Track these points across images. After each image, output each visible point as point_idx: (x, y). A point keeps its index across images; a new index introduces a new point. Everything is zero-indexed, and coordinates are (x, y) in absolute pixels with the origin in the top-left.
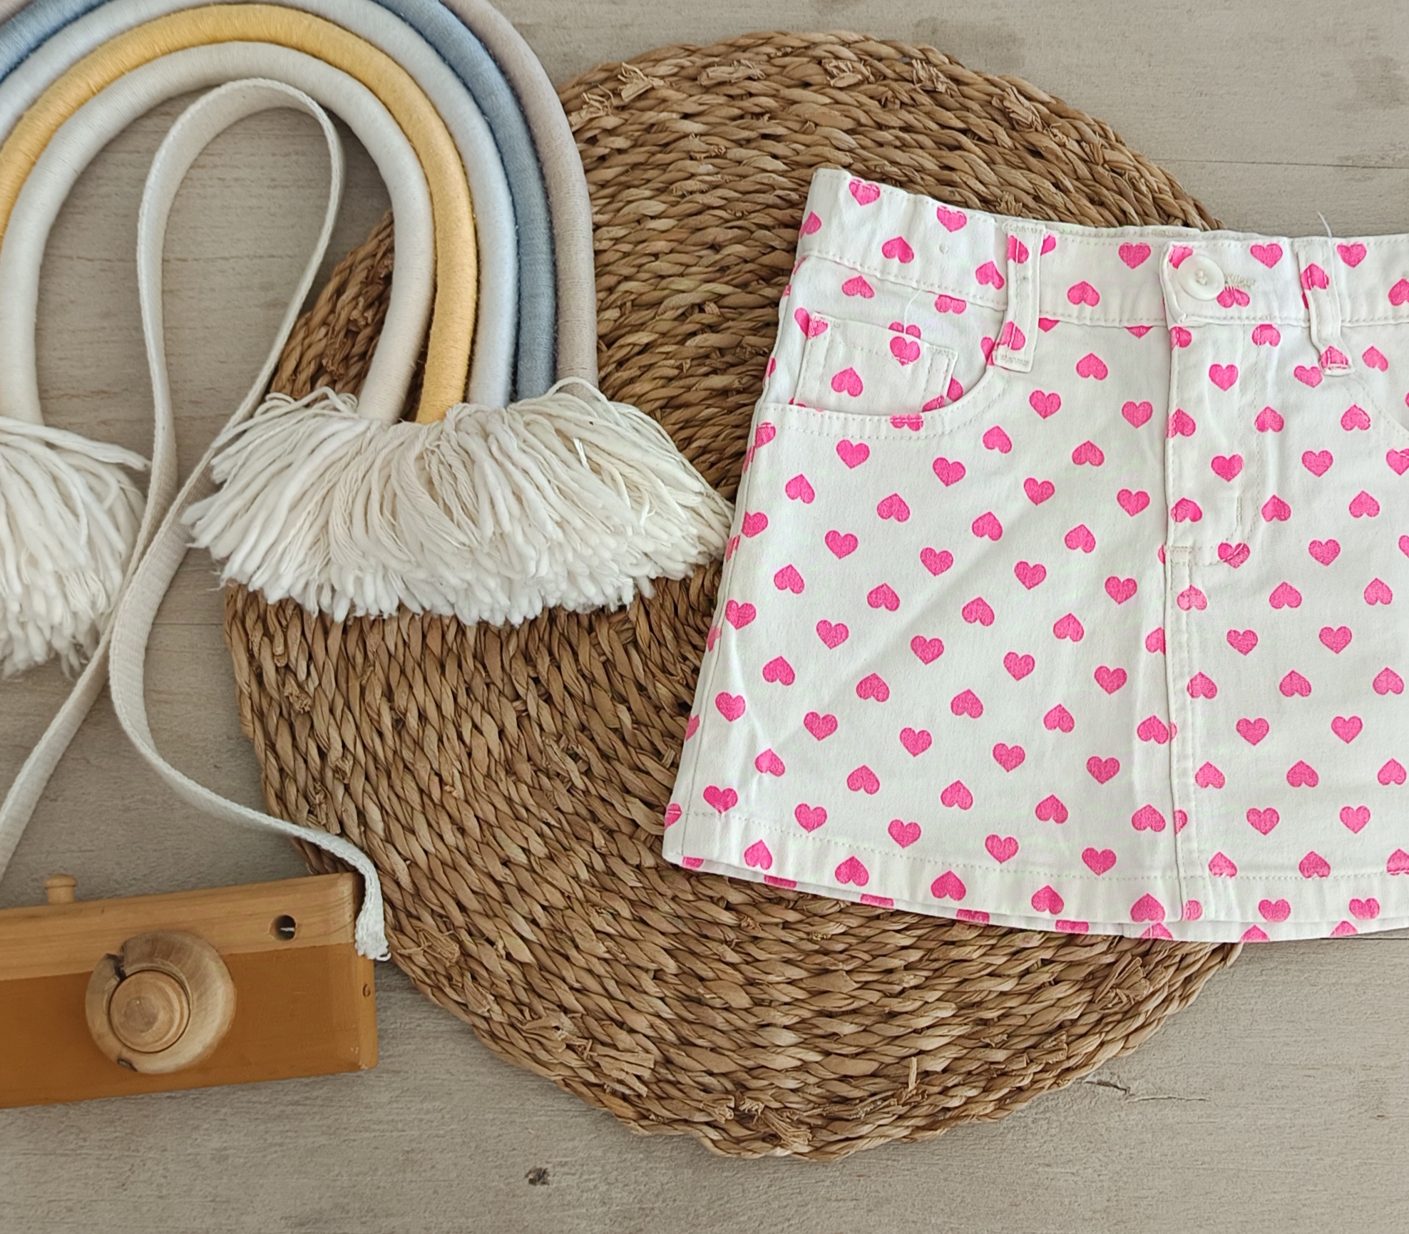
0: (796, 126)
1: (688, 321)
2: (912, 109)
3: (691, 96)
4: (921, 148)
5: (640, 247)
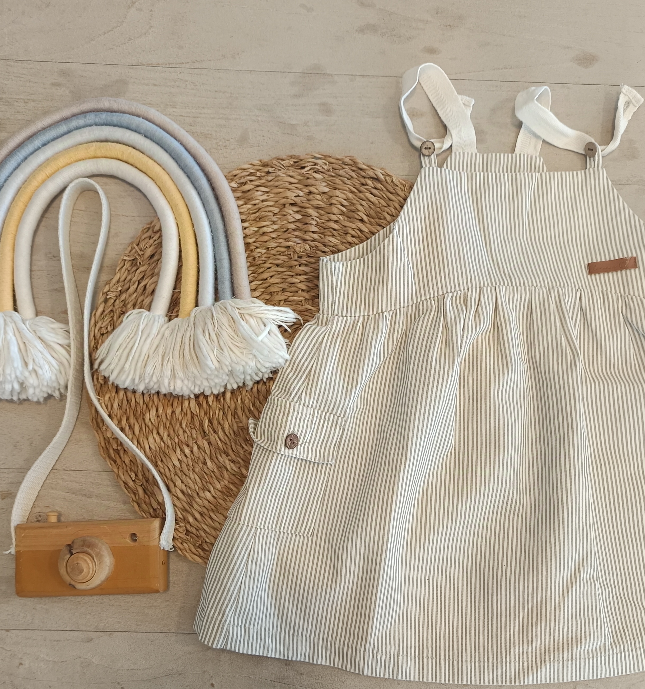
1: (201, 403)
2: (127, 302)
3: (109, 388)
4: (143, 301)
5: (169, 418)
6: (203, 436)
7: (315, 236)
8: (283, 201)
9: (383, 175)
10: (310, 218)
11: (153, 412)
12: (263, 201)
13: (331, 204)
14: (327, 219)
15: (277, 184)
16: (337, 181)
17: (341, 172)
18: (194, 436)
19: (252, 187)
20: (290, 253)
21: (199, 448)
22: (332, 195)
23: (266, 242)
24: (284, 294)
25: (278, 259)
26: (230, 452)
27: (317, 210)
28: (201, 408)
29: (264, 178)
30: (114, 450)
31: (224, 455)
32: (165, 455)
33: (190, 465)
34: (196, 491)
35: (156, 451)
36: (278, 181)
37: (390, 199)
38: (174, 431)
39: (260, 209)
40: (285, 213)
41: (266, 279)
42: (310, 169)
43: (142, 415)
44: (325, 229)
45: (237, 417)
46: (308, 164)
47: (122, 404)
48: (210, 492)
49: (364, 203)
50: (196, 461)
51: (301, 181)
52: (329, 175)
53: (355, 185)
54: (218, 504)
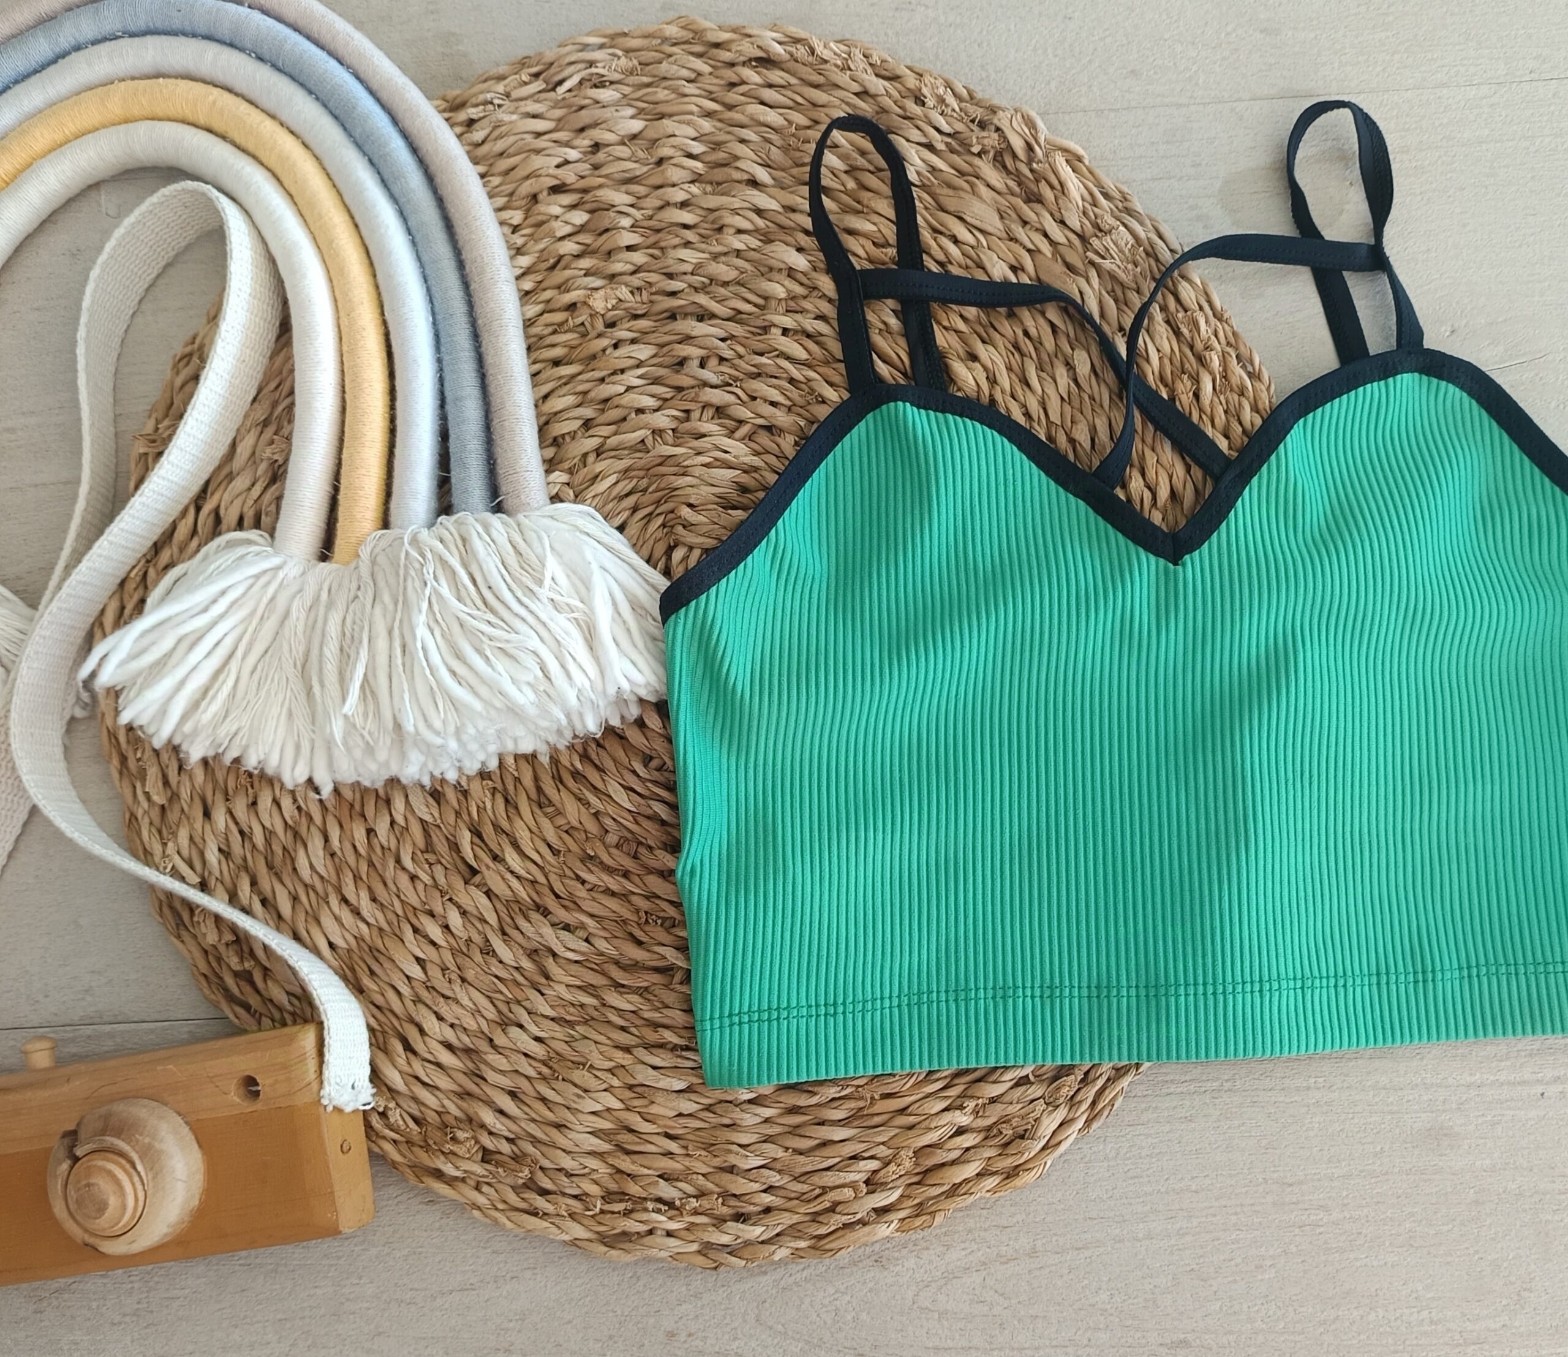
5: (362, 851)
6: (467, 876)
7: (639, 258)
8: (526, 188)
9: (780, 43)
10: (612, 214)
11: (316, 843)
13: (660, 162)
14: (659, 203)
15: (500, 146)
16: (662, 94)
17: (665, 68)
18: (442, 881)
20: (579, 321)
21: (464, 913)
22: (656, 136)
24: (591, 432)
25: (553, 346)
26: (550, 902)
27: (624, 188)
28: (442, 801)
30: (236, 974)
31: (535, 916)
32: (376, 954)
33: (449, 965)
34: (483, 1032)
35: (349, 951)
36: (501, 137)
37: (814, 105)
38: (385, 884)
40: (540, 218)
42: (581, 83)
43: (288, 861)
44: (658, 231)
45: (547, 802)
46: (572, 69)
47: (229, 846)
48: (521, 1026)
49: (745, 133)
50: (465, 950)
51: (563, 122)
52: (633, 86)
53: (711, 93)
54: (552, 1055)
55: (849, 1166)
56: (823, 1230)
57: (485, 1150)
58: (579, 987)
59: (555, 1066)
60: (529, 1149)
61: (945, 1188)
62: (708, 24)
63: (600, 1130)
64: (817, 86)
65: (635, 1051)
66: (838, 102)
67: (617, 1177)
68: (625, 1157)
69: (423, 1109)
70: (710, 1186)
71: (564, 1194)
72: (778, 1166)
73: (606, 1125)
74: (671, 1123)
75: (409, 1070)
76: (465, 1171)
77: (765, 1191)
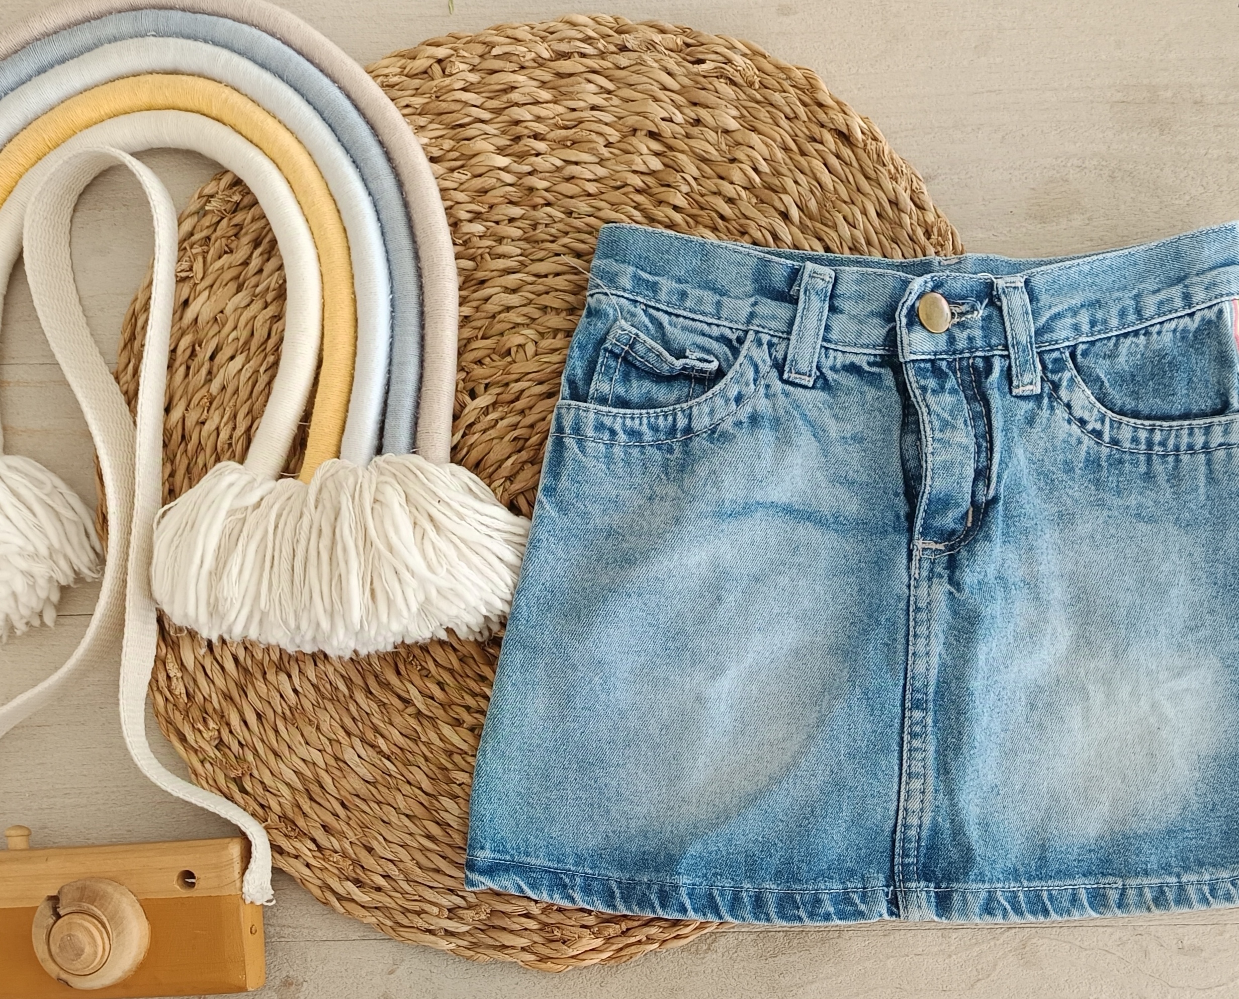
0: (216, 328)
2: (244, 231)
7: (678, 217)
8: (632, 120)
9: (863, 133)
10: (678, 176)
12: (594, 108)
13: (733, 160)
14: (714, 189)
15: (634, 78)
16: (763, 114)
17: (777, 97)
19: (583, 69)
22: (741, 141)
23: (572, 197)
25: (583, 242)
27: (698, 162)
29: (611, 58)
34: (263, 665)
36: (637, 73)
37: (859, 190)
39: (581, 122)
40: (630, 148)
41: (546, 276)
42: (713, 70)
44: (702, 208)
46: (714, 57)
49: (801, 178)
51: (685, 90)
52: (748, 96)
53: (797, 136)
54: (299, 706)
55: (445, 893)
56: (405, 922)
57: (221, 740)
58: (342, 676)
59: (296, 715)
60: (250, 757)
61: (498, 944)
62: (823, 86)
63: (302, 773)
64: (867, 178)
65: (353, 738)
66: (874, 198)
67: (296, 810)
68: (307, 800)
69: (197, 690)
70: (351, 851)
71: (256, 799)
72: (401, 866)
73: (309, 774)
74: (348, 796)
75: (200, 659)
76: (200, 747)
77: (383, 876)
